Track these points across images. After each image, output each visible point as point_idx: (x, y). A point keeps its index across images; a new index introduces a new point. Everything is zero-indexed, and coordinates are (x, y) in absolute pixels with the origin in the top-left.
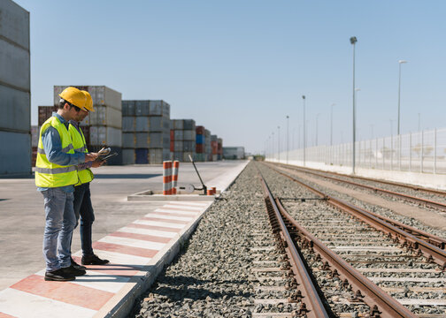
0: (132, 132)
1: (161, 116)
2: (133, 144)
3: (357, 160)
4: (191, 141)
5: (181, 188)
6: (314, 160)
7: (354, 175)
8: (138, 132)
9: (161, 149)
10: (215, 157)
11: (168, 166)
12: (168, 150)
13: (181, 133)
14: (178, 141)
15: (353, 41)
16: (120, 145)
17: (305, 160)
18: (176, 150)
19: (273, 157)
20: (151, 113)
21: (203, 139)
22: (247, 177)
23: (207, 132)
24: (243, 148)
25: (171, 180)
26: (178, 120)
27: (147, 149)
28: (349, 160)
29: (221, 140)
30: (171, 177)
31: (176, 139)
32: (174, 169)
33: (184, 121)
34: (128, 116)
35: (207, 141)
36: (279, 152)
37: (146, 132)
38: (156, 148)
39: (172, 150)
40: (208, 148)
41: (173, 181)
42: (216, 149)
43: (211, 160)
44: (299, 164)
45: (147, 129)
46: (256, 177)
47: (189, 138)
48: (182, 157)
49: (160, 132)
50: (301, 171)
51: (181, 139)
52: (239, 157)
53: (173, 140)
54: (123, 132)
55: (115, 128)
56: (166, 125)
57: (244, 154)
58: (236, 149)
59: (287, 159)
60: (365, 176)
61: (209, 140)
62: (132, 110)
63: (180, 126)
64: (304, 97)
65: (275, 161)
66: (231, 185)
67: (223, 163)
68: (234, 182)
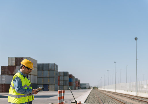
0: (42, 77)
1: (54, 70)
2: (42, 82)
3: (138, 89)
4: (67, 81)
5: (66, 102)
6: (119, 89)
7: (137, 96)
8: (44, 77)
9: (54, 84)
10: (77, 88)
11: (60, 92)
12: (57, 85)
13: (63, 77)
14: (61, 81)
15: (136, 39)
16: (36, 82)
17: (115, 89)
18: (60, 85)
19: (102, 88)
20: (50, 69)
21: (72, 80)
22: (92, 97)
23: (74, 77)
24: (89, 84)
25: (61, 99)
26: (61, 72)
27: (48, 84)
28: (135, 89)
29: (79, 80)
30: (61, 97)
31: (60, 80)
32: (62, 93)
33: (64, 72)
34: (40, 70)
35: (73, 81)
36: (104, 86)
37: (48, 77)
38: (52, 84)
39: (59, 85)
40: (74, 84)
41: (62, 99)
42: (78, 84)
43: (75, 89)
44: (113, 91)
45: (48, 76)
46: (96, 96)
47: (66, 80)
48: (63, 88)
49: (54, 77)
50: (114, 94)
51: (63, 80)
52: (87, 88)
53: (59, 81)
54: (38, 77)
55: (34, 75)
56: (57, 74)
57: (89, 86)
58: (85, 84)
59: (108, 89)
60: (142, 96)
61: (74, 80)
62: (42, 67)
63: (62, 74)
64: (115, 62)
65: (103, 89)
66: (86, 100)
67: (81, 90)
68: (87, 99)
